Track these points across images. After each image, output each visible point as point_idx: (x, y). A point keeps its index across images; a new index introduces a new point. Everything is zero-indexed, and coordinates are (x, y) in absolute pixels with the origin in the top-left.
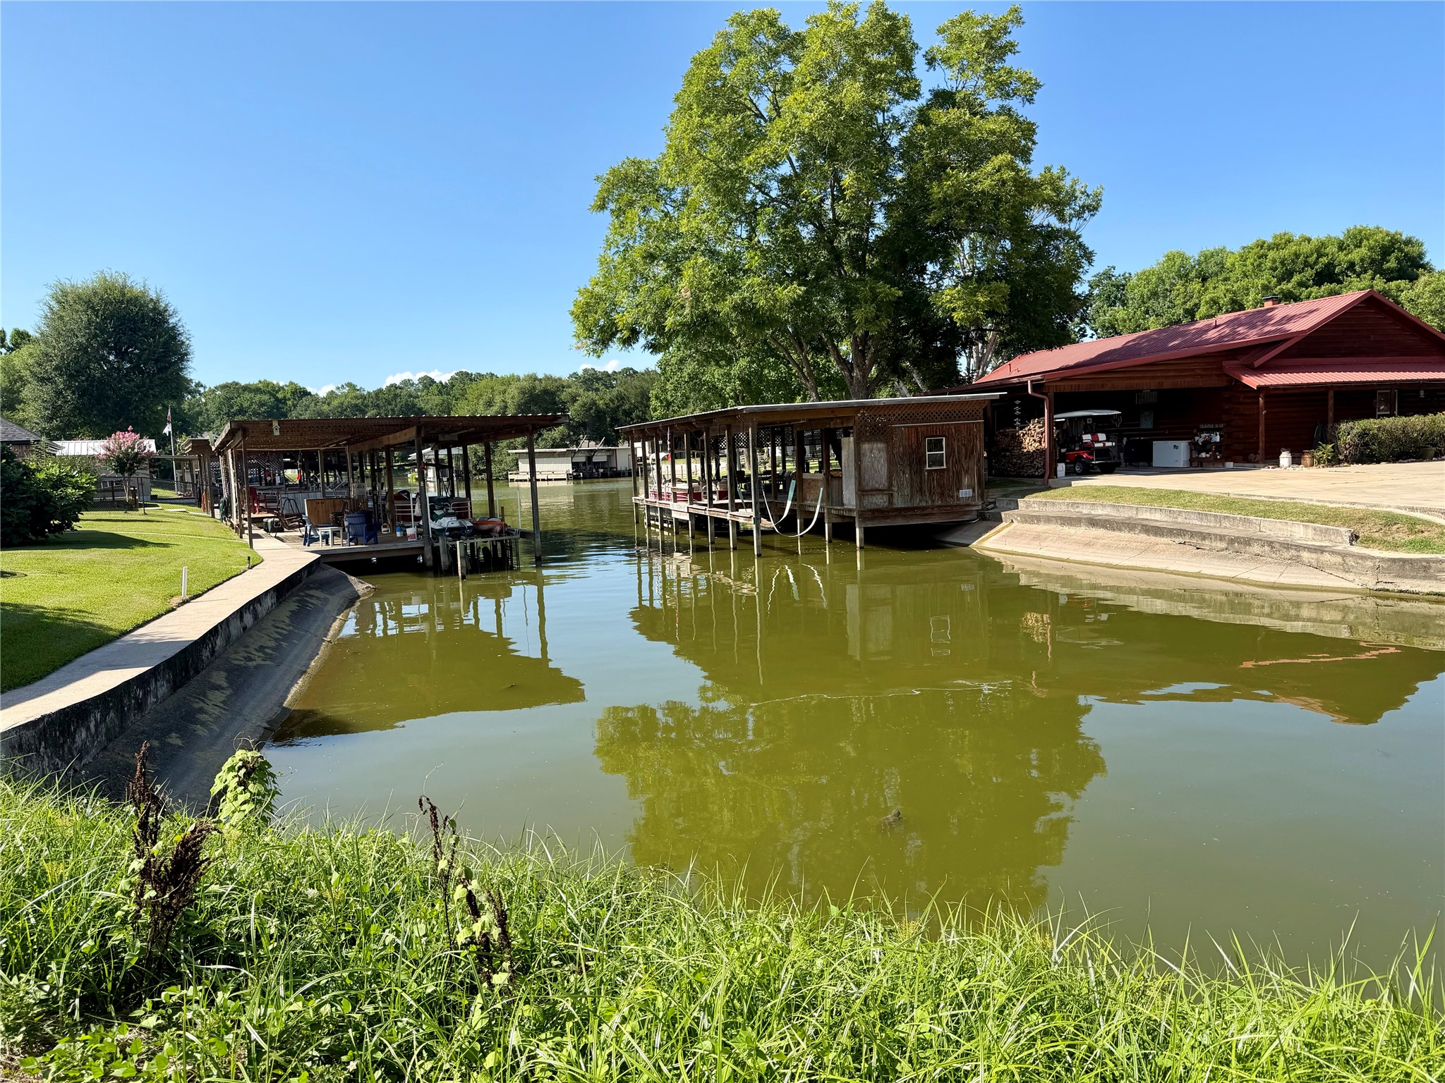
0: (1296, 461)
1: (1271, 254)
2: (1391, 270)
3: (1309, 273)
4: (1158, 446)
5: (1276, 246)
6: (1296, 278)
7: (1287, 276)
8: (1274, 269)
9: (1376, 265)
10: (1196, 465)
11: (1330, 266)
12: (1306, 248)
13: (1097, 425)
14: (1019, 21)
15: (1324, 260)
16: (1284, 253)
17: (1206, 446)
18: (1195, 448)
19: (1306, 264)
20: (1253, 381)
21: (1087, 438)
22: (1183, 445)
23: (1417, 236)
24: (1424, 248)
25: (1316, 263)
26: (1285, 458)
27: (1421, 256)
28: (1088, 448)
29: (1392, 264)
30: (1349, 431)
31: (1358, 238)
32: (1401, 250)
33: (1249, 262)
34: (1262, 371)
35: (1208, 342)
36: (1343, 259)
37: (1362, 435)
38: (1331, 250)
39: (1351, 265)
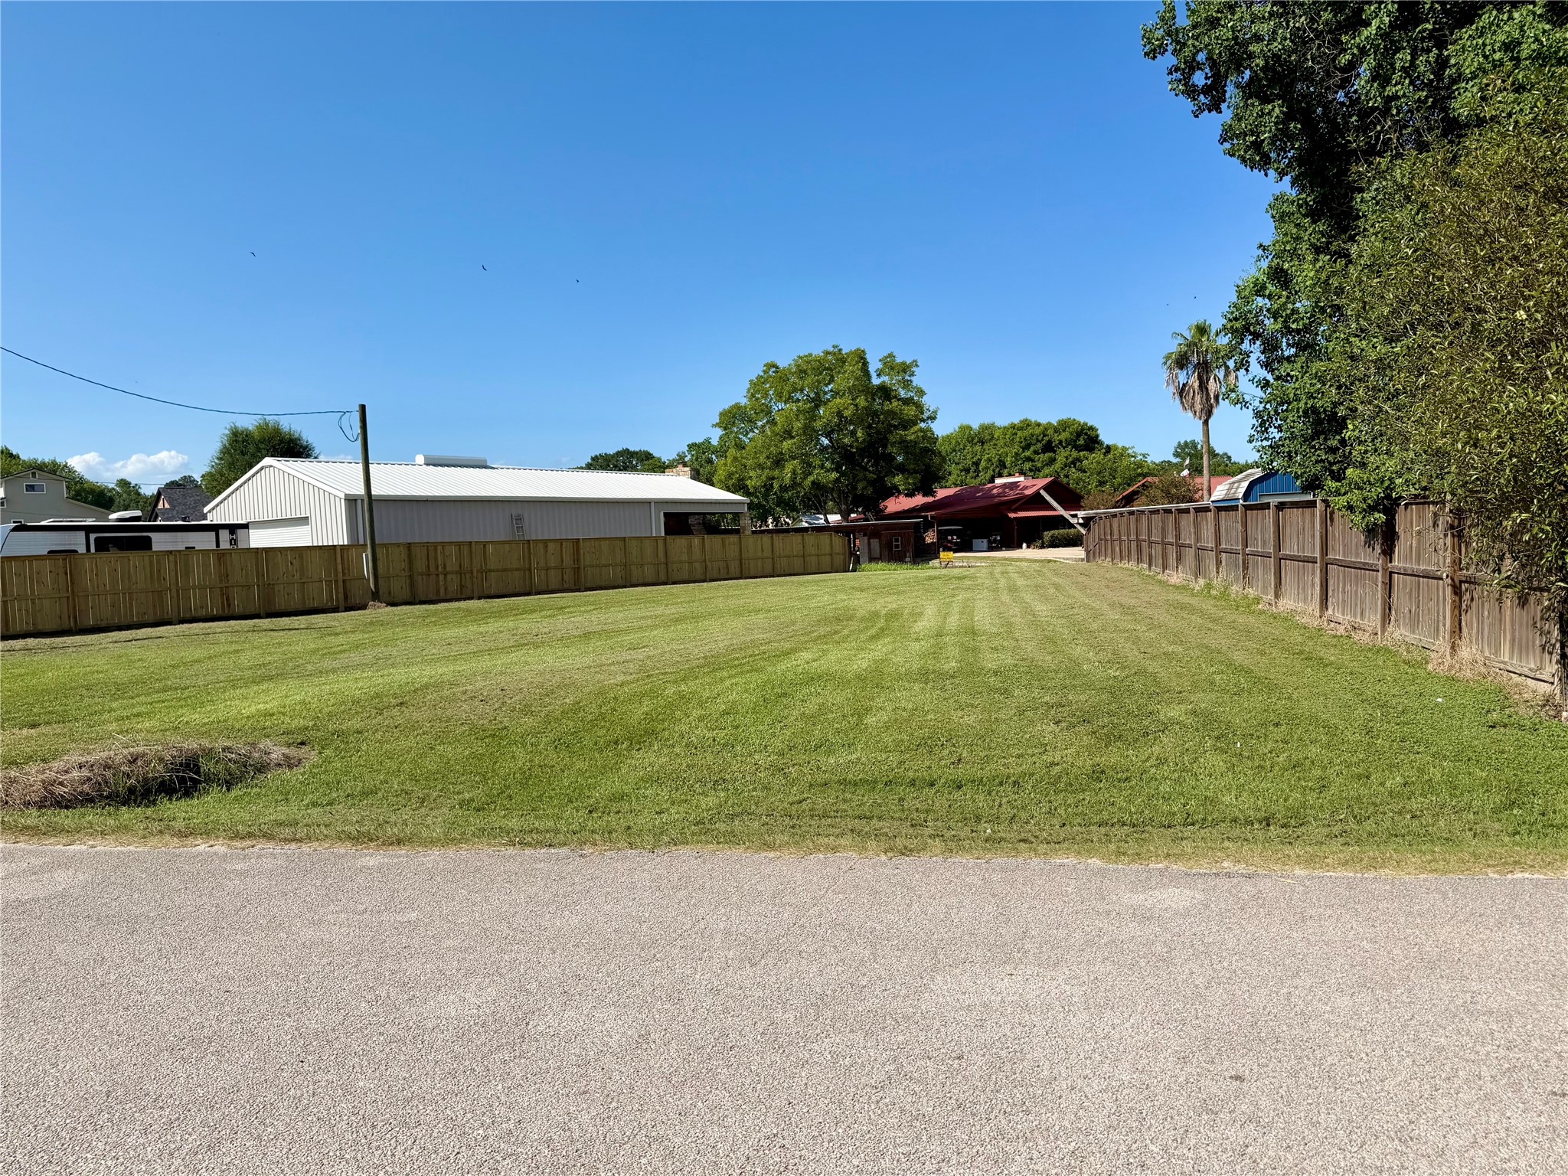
0: (1028, 547)
1: (1019, 433)
2: (1081, 446)
3: (1039, 445)
4: (975, 542)
5: (1021, 429)
6: (1032, 448)
7: (1027, 447)
8: (1021, 442)
9: (1072, 443)
10: (991, 549)
11: (1050, 442)
12: (1037, 431)
13: (952, 532)
14: (917, 366)
15: (1046, 438)
16: (1026, 433)
17: (995, 541)
18: (990, 542)
19: (1038, 441)
20: (1012, 515)
21: (950, 538)
22: (985, 541)
23: (1096, 425)
25: (1042, 440)
26: (1024, 545)
27: (1097, 436)
28: (950, 542)
29: (1081, 442)
30: (1048, 535)
31: (1064, 425)
32: (1086, 434)
33: (1007, 436)
34: (1015, 511)
35: (993, 496)
36: (1056, 438)
37: (1052, 537)
38: (1050, 432)
39: (1061, 442)
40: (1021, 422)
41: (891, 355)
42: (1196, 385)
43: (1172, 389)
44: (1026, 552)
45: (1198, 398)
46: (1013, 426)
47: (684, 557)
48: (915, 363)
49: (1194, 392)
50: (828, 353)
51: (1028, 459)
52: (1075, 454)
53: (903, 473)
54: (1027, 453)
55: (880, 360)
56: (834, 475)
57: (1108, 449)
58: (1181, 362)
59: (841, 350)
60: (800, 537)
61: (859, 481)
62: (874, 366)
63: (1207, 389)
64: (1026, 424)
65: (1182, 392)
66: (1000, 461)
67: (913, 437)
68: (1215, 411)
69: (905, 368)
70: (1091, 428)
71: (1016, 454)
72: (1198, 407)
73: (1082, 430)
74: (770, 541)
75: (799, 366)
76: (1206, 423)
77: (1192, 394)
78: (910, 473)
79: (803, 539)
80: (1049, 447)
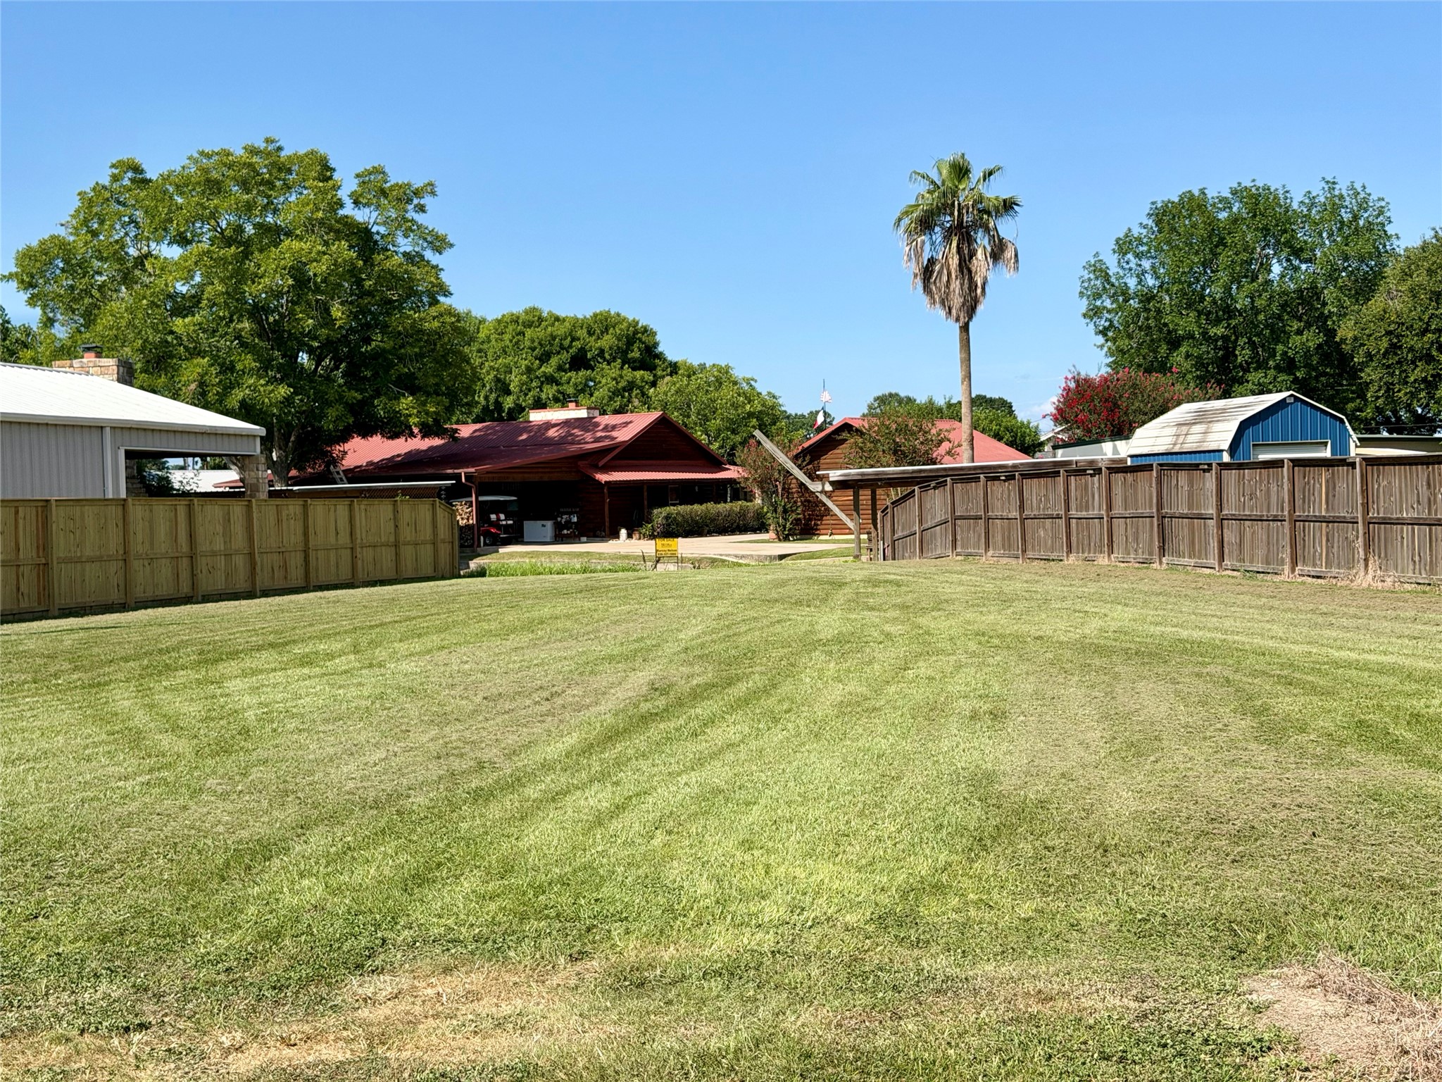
0: (630, 536)
2: (634, 360)
3: (565, 356)
4: (528, 525)
5: (529, 325)
6: (554, 361)
7: (544, 358)
8: (533, 349)
9: (622, 355)
10: (559, 539)
11: (583, 351)
12: (561, 330)
14: (433, 193)
15: (577, 344)
16: (541, 333)
17: (568, 524)
18: (558, 527)
19: (562, 347)
20: (603, 478)
21: (493, 517)
22: (549, 524)
23: (653, 326)
24: (658, 338)
25: (570, 346)
26: (623, 532)
27: (656, 345)
28: (496, 524)
29: (635, 354)
30: (660, 514)
31: (604, 323)
32: (640, 340)
33: (507, 337)
34: (607, 469)
35: (550, 442)
36: (594, 344)
37: (667, 518)
38: (582, 333)
39: (602, 351)
40: (526, 312)
41: (378, 171)
42: (954, 262)
43: (914, 268)
44: (625, 545)
45: (956, 285)
46: (515, 320)
47: (219, 545)
48: (430, 189)
49: (949, 275)
50: (253, 151)
51: (551, 380)
52: (628, 374)
53: (412, 394)
54: (548, 369)
55: (358, 176)
56: (283, 391)
57: (674, 368)
58: (926, 224)
59: (280, 149)
60: (390, 508)
61: (328, 404)
62: (347, 185)
63: (970, 271)
64: (534, 319)
65: (927, 272)
66: (498, 380)
67: (436, 324)
68: (981, 308)
69: (407, 196)
70: (645, 330)
71: (529, 370)
72: (957, 301)
73: (636, 332)
74: (347, 513)
75: (206, 171)
76: (965, 328)
77: (945, 278)
78: (428, 394)
79: (396, 511)
80: (580, 361)
